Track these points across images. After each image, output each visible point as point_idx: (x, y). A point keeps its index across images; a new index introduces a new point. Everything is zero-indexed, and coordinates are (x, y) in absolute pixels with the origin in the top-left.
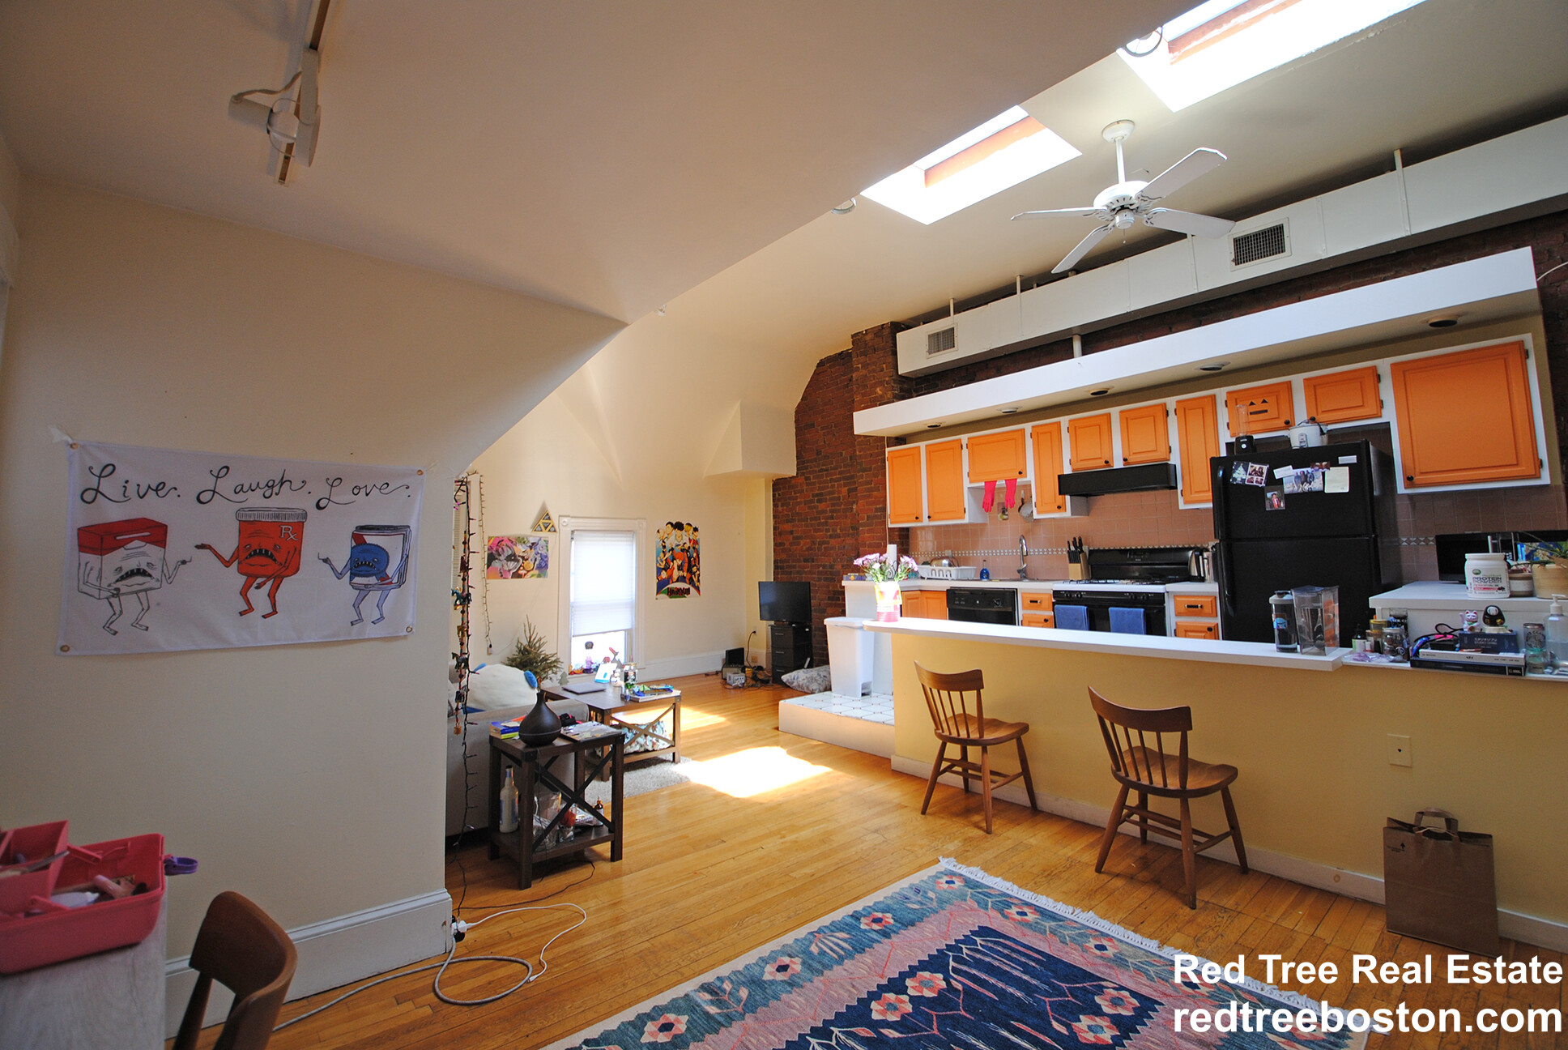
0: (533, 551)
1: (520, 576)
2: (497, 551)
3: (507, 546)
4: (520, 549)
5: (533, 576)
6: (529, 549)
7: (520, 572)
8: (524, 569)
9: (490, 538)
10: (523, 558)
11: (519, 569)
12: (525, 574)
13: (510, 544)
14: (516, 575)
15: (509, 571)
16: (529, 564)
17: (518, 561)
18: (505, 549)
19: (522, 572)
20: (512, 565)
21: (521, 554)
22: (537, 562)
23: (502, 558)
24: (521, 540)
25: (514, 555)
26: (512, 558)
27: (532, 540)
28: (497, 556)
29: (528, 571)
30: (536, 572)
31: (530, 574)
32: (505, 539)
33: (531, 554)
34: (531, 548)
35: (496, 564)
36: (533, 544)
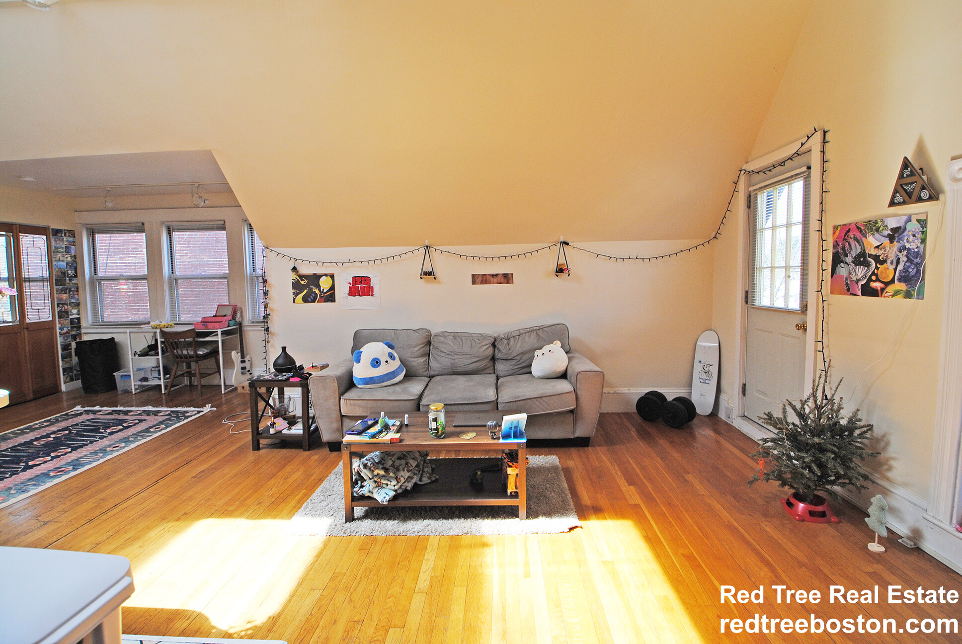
0: (896, 245)
1: (874, 293)
2: (843, 248)
3: (856, 239)
4: (872, 242)
5: (896, 293)
6: (887, 241)
7: (874, 285)
8: (878, 280)
9: (835, 228)
10: (876, 258)
11: (870, 280)
12: (882, 290)
13: (858, 235)
14: (868, 291)
15: (858, 281)
16: (888, 271)
17: (867, 265)
18: (853, 246)
19: (877, 285)
20: (861, 271)
21: (873, 252)
22: (900, 267)
23: (849, 260)
24: (873, 226)
25: (863, 254)
26: (861, 260)
27: (892, 223)
28: (842, 257)
29: (887, 284)
30: (902, 286)
31: (891, 289)
32: (853, 227)
33: (892, 251)
34: (891, 238)
35: (842, 271)
36: (895, 230)
